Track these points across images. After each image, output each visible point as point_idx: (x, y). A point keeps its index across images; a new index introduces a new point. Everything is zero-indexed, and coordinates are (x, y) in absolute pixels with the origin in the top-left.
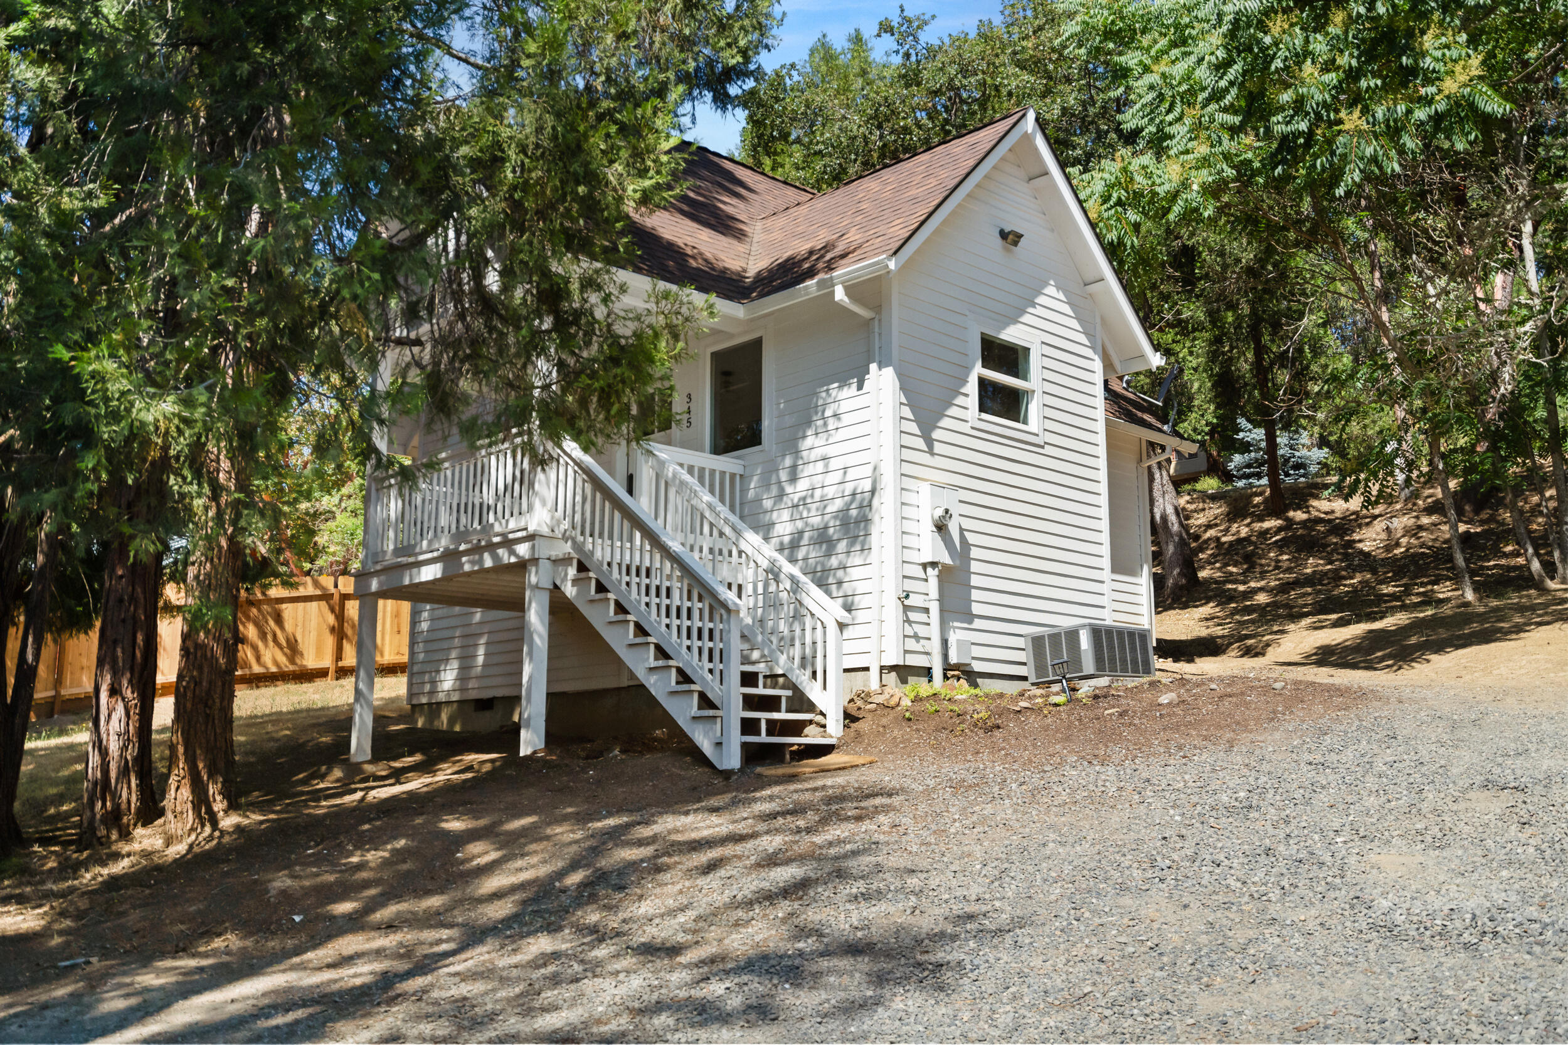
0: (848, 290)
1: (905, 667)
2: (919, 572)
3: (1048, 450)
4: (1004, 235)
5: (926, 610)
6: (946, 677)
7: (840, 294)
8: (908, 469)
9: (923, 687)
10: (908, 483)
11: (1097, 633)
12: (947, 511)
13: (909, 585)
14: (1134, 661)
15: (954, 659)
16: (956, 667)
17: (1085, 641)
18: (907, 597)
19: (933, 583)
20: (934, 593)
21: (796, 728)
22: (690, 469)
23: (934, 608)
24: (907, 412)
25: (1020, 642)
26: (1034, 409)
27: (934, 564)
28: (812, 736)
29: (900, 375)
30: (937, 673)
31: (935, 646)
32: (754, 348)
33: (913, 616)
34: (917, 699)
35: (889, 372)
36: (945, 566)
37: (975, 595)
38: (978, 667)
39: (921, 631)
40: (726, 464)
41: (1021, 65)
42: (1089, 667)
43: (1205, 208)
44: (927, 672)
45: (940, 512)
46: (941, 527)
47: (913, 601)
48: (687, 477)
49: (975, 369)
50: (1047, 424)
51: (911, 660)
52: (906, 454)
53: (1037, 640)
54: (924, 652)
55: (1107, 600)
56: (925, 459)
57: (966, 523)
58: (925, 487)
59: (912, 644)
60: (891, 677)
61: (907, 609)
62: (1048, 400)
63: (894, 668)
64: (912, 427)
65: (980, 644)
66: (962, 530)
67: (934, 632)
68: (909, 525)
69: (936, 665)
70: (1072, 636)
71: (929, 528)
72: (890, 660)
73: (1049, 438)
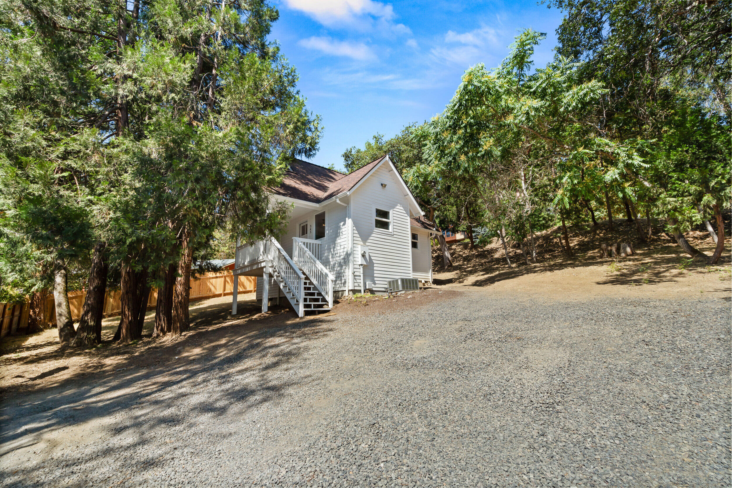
0: (340, 200)
1: (354, 290)
2: (358, 267)
3: (395, 236)
4: (382, 185)
5: (360, 276)
6: (365, 292)
7: (338, 201)
8: (355, 242)
9: (359, 295)
10: (355, 245)
11: (402, 280)
12: (364, 252)
13: (355, 270)
14: (413, 287)
15: (367, 287)
16: (367, 290)
17: (400, 282)
18: (354, 273)
19: (362, 269)
20: (362, 272)
21: (321, 306)
22: (304, 243)
23: (362, 275)
24: (355, 228)
25: (386, 283)
26: (391, 227)
27: (362, 265)
28: (325, 308)
29: (353, 220)
30: (362, 291)
31: (362, 284)
32: (323, 214)
33: (356, 278)
34: (357, 298)
35: (350, 220)
36: (364, 265)
37: (375, 272)
38: (374, 289)
39: (358, 281)
40: (318, 242)
41: (405, 144)
42: (401, 289)
44: (360, 291)
45: (362, 252)
46: (363, 256)
47: (356, 274)
48: (303, 246)
49: (374, 217)
50: (395, 230)
51: (356, 288)
52: (355, 238)
53: (390, 282)
54: (359, 286)
55: (411, 272)
56: (360, 239)
57: (371, 254)
58: (359, 246)
59: (356, 284)
60: (351, 293)
61: (355, 276)
62: (395, 224)
63: (351, 290)
64: (356, 232)
65: (375, 284)
66: (370, 256)
67: (362, 281)
68: (355, 256)
69: (362, 289)
70: (397, 281)
71: (360, 256)
72: (350, 288)
73: (395, 233)
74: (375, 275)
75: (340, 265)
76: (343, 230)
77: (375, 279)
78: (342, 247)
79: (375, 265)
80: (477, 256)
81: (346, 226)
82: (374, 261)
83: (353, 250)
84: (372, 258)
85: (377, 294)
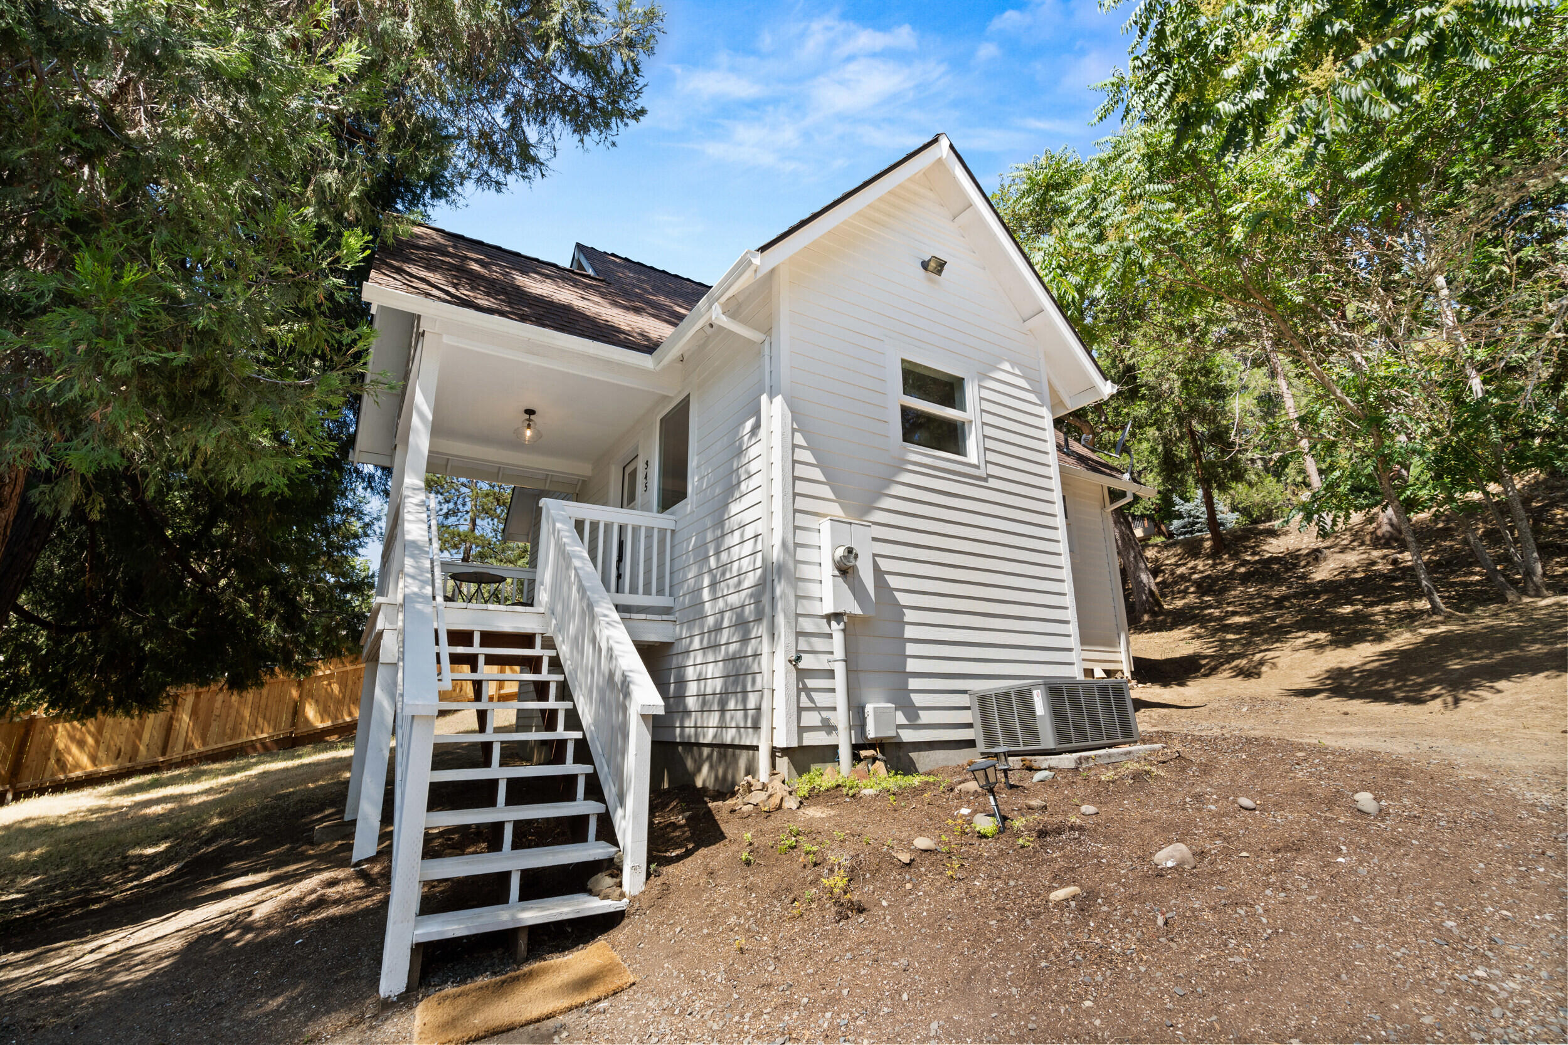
1: (802, 749)
2: (820, 626)
3: (992, 483)
4: (926, 263)
5: (830, 674)
6: (856, 758)
7: (716, 312)
8: (801, 503)
9: (824, 773)
10: (801, 519)
11: (1056, 691)
12: (850, 551)
13: (803, 645)
14: (1110, 725)
15: (871, 733)
16: (871, 745)
17: (1040, 704)
18: (799, 659)
19: (838, 638)
20: (839, 653)
23: (840, 669)
24: (799, 439)
25: (964, 700)
26: (972, 443)
27: (837, 616)
28: (596, 897)
29: (794, 407)
30: (845, 753)
31: (840, 718)
32: (684, 409)
33: (811, 683)
34: (815, 791)
35: (780, 404)
36: (853, 617)
37: (910, 649)
38: (907, 737)
39: (821, 699)
42: (1048, 739)
43: (1145, 257)
44: (830, 754)
45: (840, 552)
46: (845, 570)
47: (807, 662)
49: (897, 398)
50: (991, 456)
51: (810, 739)
52: (801, 487)
53: (984, 701)
54: (829, 728)
55: (1074, 642)
56: (826, 491)
57: (884, 565)
58: (825, 525)
59: (811, 719)
60: (783, 763)
61: (802, 674)
62: (989, 431)
63: (786, 751)
64: (806, 456)
65: (912, 711)
66: (879, 573)
67: (840, 699)
68: (806, 571)
69: (843, 741)
70: (1025, 696)
71: (828, 571)
72: (781, 742)
73: (993, 470)
74: (912, 666)
75: (742, 625)
76: (752, 452)
77: (913, 684)
78: (749, 532)
79: (910, 616)
80: (1245, 579)
81: (762, 432)
82: (903, 599)
83: (791, 547)
84: (894, 582)
85: (924, 760)
